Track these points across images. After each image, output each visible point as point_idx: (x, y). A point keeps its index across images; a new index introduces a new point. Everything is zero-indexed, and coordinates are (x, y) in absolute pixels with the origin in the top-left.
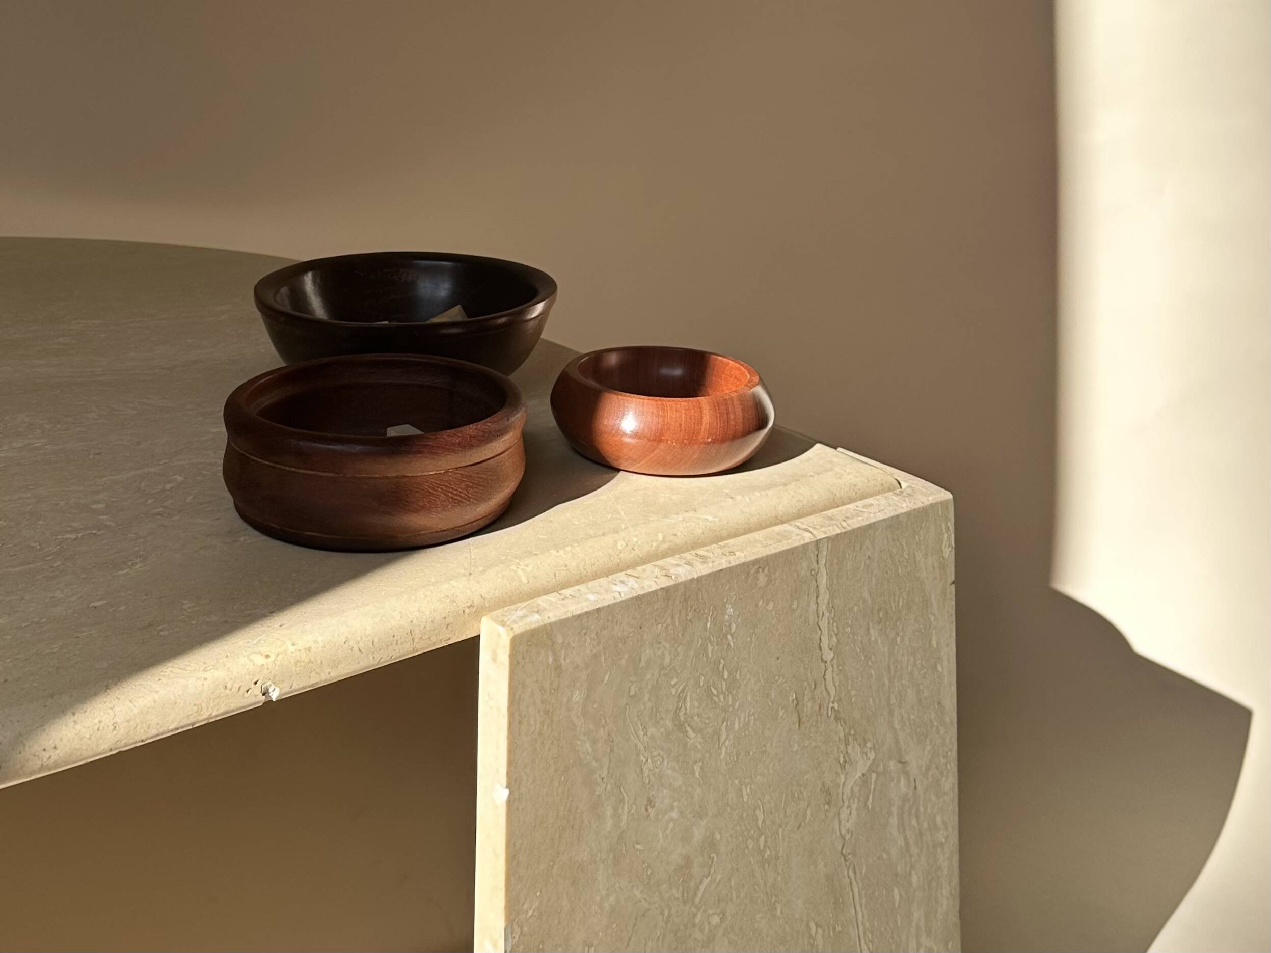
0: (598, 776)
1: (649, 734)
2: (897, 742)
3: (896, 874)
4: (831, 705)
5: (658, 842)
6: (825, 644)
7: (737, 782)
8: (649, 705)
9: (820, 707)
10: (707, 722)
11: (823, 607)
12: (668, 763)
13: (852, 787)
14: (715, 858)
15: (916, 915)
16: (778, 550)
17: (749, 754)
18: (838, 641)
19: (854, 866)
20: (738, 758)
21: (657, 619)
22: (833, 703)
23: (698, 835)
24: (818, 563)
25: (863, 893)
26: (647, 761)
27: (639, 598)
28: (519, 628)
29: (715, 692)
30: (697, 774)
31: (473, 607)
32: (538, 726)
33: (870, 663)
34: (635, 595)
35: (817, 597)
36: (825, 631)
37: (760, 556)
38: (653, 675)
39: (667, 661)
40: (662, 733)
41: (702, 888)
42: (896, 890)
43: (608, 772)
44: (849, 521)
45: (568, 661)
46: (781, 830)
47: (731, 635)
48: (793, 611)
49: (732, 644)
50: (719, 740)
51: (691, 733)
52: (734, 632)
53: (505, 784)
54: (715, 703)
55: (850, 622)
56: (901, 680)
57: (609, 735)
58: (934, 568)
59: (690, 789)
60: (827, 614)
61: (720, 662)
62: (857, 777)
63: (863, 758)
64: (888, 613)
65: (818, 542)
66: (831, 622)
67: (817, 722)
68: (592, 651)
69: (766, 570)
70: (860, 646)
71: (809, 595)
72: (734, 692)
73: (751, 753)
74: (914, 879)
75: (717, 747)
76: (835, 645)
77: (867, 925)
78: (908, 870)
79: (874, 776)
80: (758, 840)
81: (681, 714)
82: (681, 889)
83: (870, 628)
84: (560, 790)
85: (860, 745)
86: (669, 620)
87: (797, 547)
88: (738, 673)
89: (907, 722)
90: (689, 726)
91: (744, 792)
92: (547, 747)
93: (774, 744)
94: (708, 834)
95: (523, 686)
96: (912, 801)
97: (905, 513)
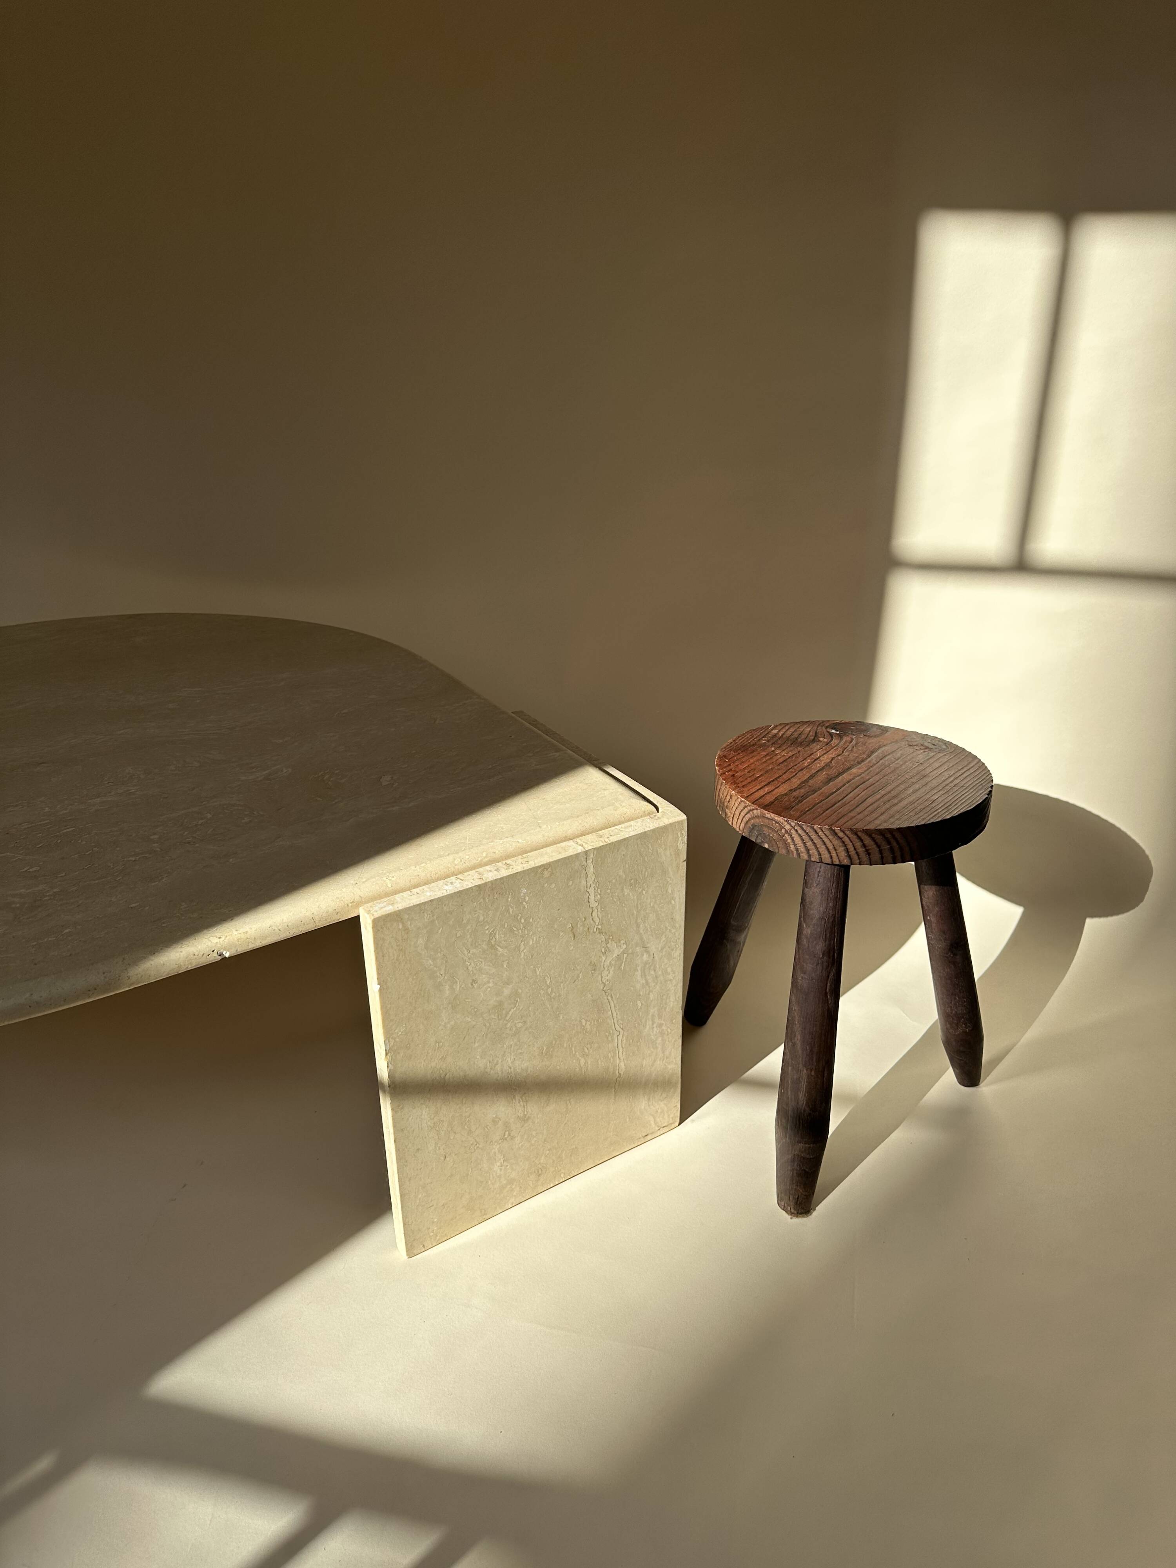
0: (438, 974)
1: (471, 952)
2: (641, 939)
3: (640, 995)
4: (596, 927)
6: (592, 898)
7: (532, 967)
8: (470, 940)
9: (588, 929)
10: (510, 943)
11: (590, 883)
12: (485, 963)
13: (610, 962)
14: (519, 1000)
15: (652, 1011)
16: (557, 859)
17: (540, 954)
18: (601, 897)
19: (611, 995)
20: (532, 956)
21: (473, 900)
22: (597, 926)
23: (507, 991)
24: (586, 861)
25: (617, 1005)
26: (471, 964)
28: (376, 915)
29: (515, 929)
30: (505, 966)
31: (354, 902)
32: (396, 957)
33: (624, 905)
34: (456, 891)
35: (586, 878)
36: (592, 894)
37: (545, 862)
38: (472, 926)
39: (481, 918)
40: (480, 951)
41: (510, 1013)
42: (639, 1002)
43: (445, 971)
44: (611, 838)
45: (413, 926)
46: (562, 985)
47: (526, 902)
48: (569, 886)
49: (526, 907)
50: (519, 950)
51: (499, 949)
52: (528, 901)
53: (377, 983)
54: (516, 934)
55: (610, 888)
56: (646, 910)
57: (444, 955)
58: (671, 855)
59: (500, 973)
60: (593, 885)
61: (518, 915)
62: (614, 956)
63: (618, 948)
64: (637, 880)
65: (586, 852)
67: (587, 935)
68: (428, 919)
69: (549, 870)
71: (580, 878)
72: (529, 928)
74: (651, 996)
75: (518, 953)
76: (599, 899)
77: (619, 1018)
78: (647, 993)
79: (625, 955)
80: (547, 990)
81: (492, 941)
82: (497, 1015)
83: (624, 889)
84: (414, 982)
85: (616, 943)
86: (482, 900)
87: (572, 855)
88: (531, 919)
89: (649, 929)
90: (498, 946)
91: (537, 971)
92: (403, 965)
93: (557, 948)
94: (514, 990)
95: (383, 940)
96: (651, 964)
97: (651, 830)
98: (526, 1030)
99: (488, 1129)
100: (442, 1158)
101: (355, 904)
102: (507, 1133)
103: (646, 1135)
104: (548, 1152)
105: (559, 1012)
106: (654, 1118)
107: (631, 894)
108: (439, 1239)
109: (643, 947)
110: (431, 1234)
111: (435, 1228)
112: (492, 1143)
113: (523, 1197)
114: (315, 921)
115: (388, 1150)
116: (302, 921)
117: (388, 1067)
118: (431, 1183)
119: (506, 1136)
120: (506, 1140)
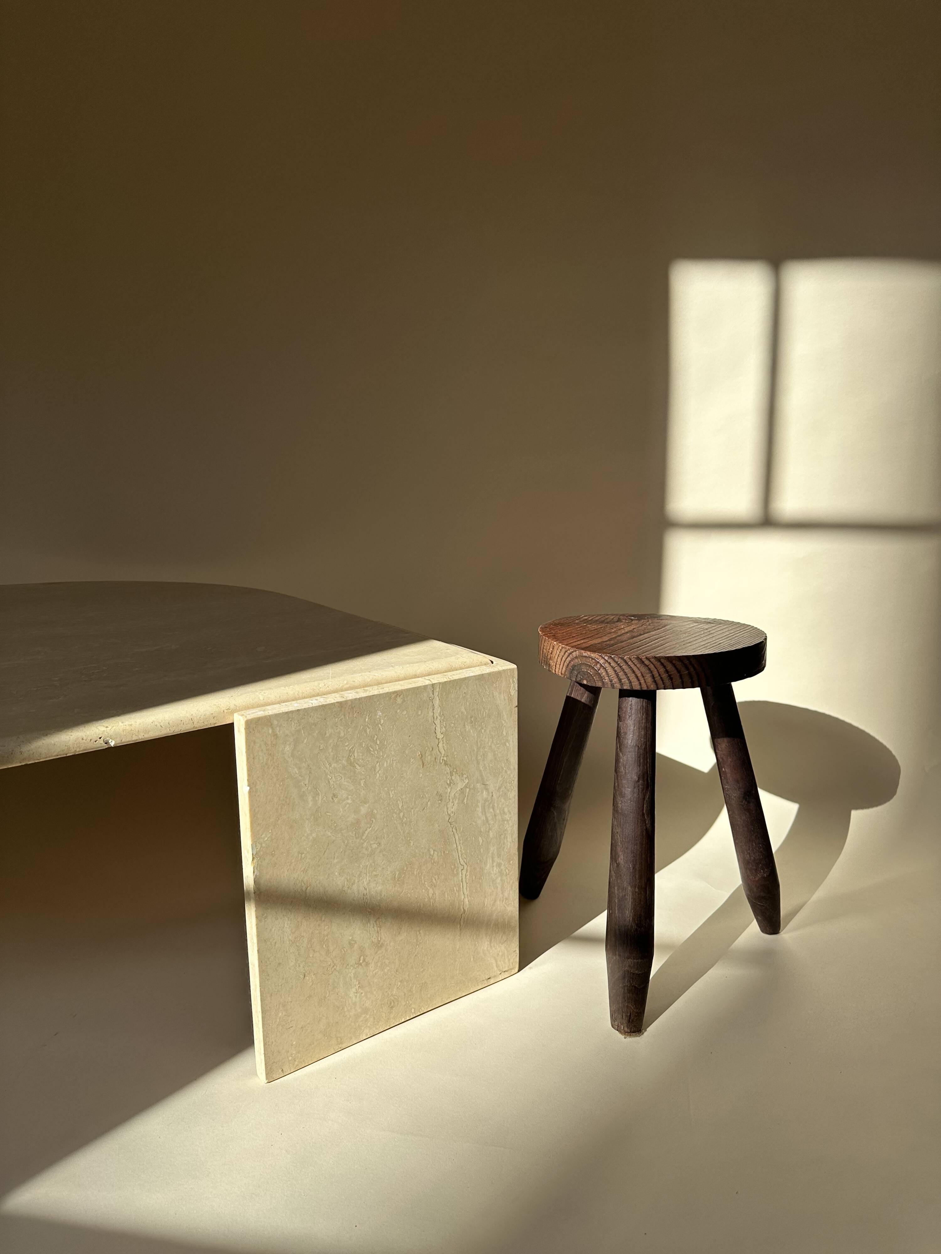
0: (303, 783)
1: (332, 766)
2: (481, 776)
3: (481, 831)
4: (442, 758)
5: (340, 812)
6: (438, 729)
7: (386, 789)
8: (332, 754)
9: (435, 759)
10: (367, 762)
11: (436, 715)
12: (345, 779)
13: (454, 794)
14: (374, 821)
15: (492, 849)
16: (408, 688)
17: (393, 777)
18: (446, 730)
19: (456, 827)
20: (386, 779)
21: (335, 715)
22: (443, 757)
23: (364, 810)
24: (433, 694)
25: (461, 839)
26: (332, 778)
27: (322, 706)
28: (249, 717)
29: (372, 750)
30: (362, 785)
32: (265, 760)
33: (465, 741)
34: (321, 704)
35: (433, 710)
36: (438, 726)
37: (398, 689)
38: (334, 740)
39: (342, 734)
40: (340, 766)
41: (367, 832)
42: (480, 838)
43: (309, 782)
44: (454, 676)
45: (281, 732)
46: (413, 810)
47: (381, 725)
48: (419, 715)
49: (381, 729)
50: (375, 770)
51: (357, 767)
52: (383, 724)
53: (247, 785)
54: (372, 754)
55: (453, 722)
56: (485, 749)
57: (308, 766)
58: (505, 700)
59: (358, 791)
60: (439, 718)
61: (374, 737)
62: (458, 789)
63: (461, 782)
64: (476, 719)
65: (433, 685)
66: (442, 721)
67: (434, 765)
68: (295, 728)
69: (401, 696)
70: (460, 732)
71: (428, 709)
72: (384, 750)
73: (394, 777)
74: (491, 834)
75: (374, 773)
76: (444, 732)
77: (464, 852)
78: (487, 830)
79: (468, 790)
80: (399, 814)
81: (351, 758)
82: (354, 833)
83: (466, 725)
84: (280, 788)
85: (459, 776)
86: (343, 717)
87: (421, 686)
88: (386, 742)
89: (487, 767)
90: (357, 764)
91: (391, 794)
92: (271, 770)
93: (408, 773)
94: (369, 810)
95: (255, 742)
96: (490, 801)
97: (487, 673)
98: (380, 852)
99: (344, 950)
100: (302, 977)
101: (230, 711)
102: (362, 958)
103: (490, 978)
104: (399, 983)
105: (410, 838)
106: (496, 961)
107: (471, 731)
108: (297, 1065)
109: (482, 784)
110: (290, 1058)
111: (294, 1052)
112: (348, 967)
113: (377, 1029)
114: (193, 723)
115: (252, 965)
116: (181, 721)
117: (254, 872)
118: (291, 1002)
119: (361, 961)
120: (361, 965)
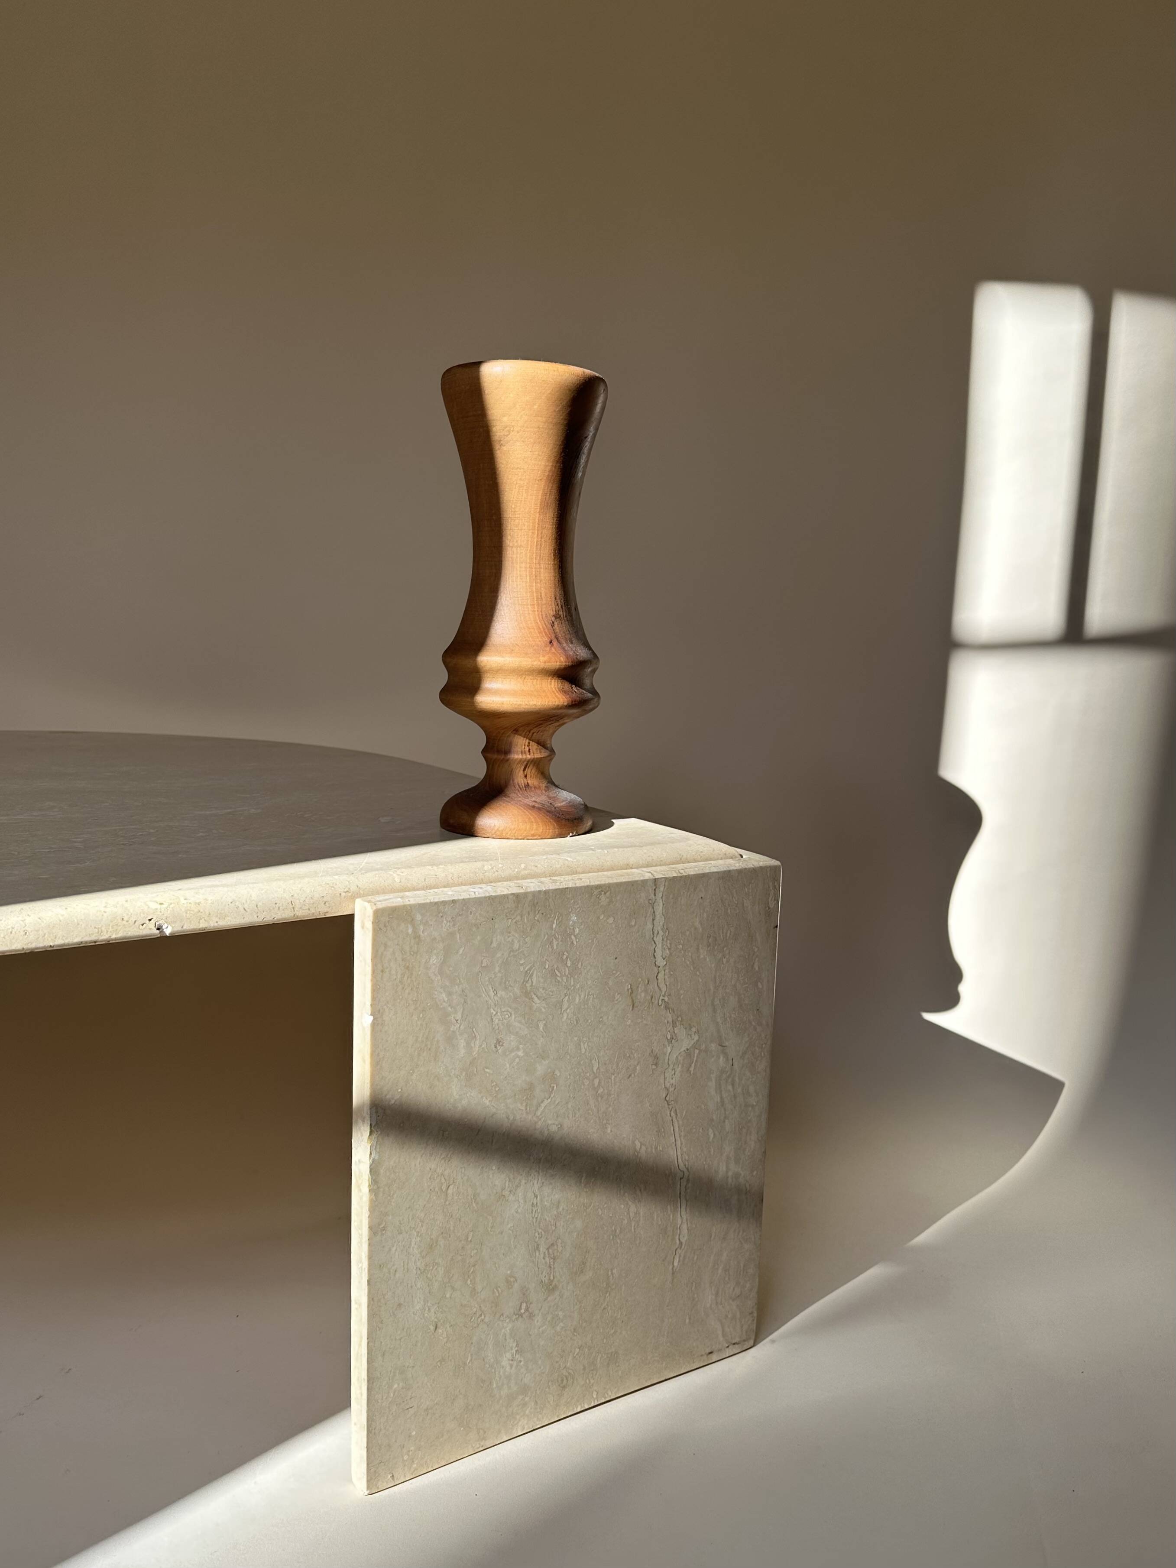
0: (453, 1018)
1: (498, 995)
2: (718, 1031)
3: (712, 1119)
4: (662, 997)
5: (506, 1069)
6: (659, 953)
7: (576, 1039)
8: (499, 975)
9: (652, 998)
10: (551, 994)
11: (658, 928)
12: (515, 1018)
13: (677, 1057)
14: (555, 1087)
15: (727, 1149)
16: (618, 881)
17: (588, 1021)
18: (671, 954)
19: (676, 1110)
20: (577, 1022)
21: (508, 915)
22: (663, 996)
23: (540, 1069)
24: (655, 895)
25: (682, 1128)
26: (497, 1013)
27: (490, 898)
28: (380, 906)
29: (559, 974)
30: (541, 1029)
32: (399, 976)
33: (698, 973)
34: (489, 895)
35: (653, 920)
36: (659, 945)
37: (603, 883)
38: (503, 954)
39: (516, 946)
40: (510, 996)
41: (543, 1105)
42: (711, 1131)
43: (462, 1017)
44: (686, 870)
45: (426, 934)
46: (613, 1077)
47: (575, 936)
48: (631, 926)
49: (575, 943)
50: (561, 1008)
51: (536, 999)
52: (577, 934)
53: (368, 1011)
54: (559, 982)
55: (682, 941)
56: (725, 989)
57: (463, 991)
58: (759, 914)
59: (534, 1038)
60: (661, 933)
61: (564, 954)
62: (682, 1050)
63: (688, 1038)
64: (716, 940)
65: (655, 880)
66: (665, 939)
67: (648, 1007)
68: (447, 929)
69: (608, 894)
70: (690, 960)
71: (646, 917)
72: (576, 976)
73: (589, 1021)
74: (727, 1125)
75: (560, 1012)
76: (667, 956)
77: (685, 1150)
78: (722, 1118)
79: (697, 1051)
80: (593, 1080)
81: (527, 985)
82: (524, 1104)
83: (700, 948)
84: (419, 1023)
85: (686, 1028)
86: (519, 918)
87: (637, 881)
88: (580, 963)
89: (728, 1019)
90: (535, 994)
91: (582, 1047)
92: (407, 991)
93: (610, 1017)
94: (549, 1070)
95: (386, 945)
96: (729, 1073)
97: (736, 870)
99: (498, 1290)
100: (432, 1328)
101: (350, 894)
102: (524, 1305)
103: (711, 1353)
104: (577, 1350)
105: (607, 1120)
106: (723, 1327)
107: (708, 960)
108: (416, 1469)
109: (719, 1045)
110: (406, 1457)
111: (412, 1448)
112: (502, 1319)
113: (538, 1419)
114: (293, 908)
115: (356, 1303)
116: (276, 904)
117: (371, 1154)
118: (413, 1367)
119: (522, 1311)
120: (522, 1317)
